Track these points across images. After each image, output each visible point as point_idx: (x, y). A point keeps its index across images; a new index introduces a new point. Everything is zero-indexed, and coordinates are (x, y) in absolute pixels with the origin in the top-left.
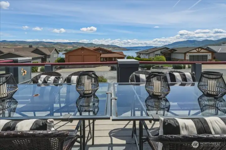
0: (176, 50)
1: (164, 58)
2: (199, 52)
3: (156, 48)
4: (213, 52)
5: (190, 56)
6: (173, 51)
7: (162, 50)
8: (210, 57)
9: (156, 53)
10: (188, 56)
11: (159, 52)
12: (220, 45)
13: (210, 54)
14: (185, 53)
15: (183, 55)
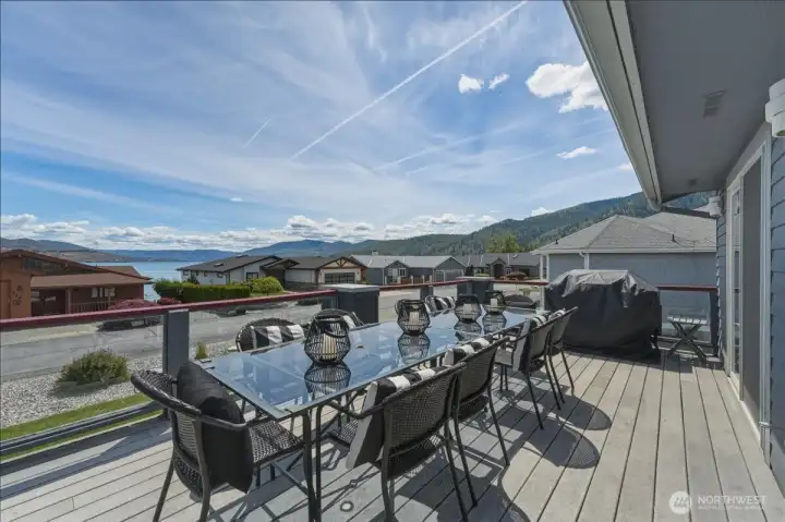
0: (296, 263)
1: (274, 281)
2: (341, 267)
3: (244, 256)
4: (363, 268)
5: (327, 276)
6: (290, 264)
7: (263, 263)
8: (358, 277)
9: (247, 270)
10: (323, 276)
11: (256, 268)
12: (369, 253)
13: (359, 270)
14: (317, 271)
15: (313, 273)
